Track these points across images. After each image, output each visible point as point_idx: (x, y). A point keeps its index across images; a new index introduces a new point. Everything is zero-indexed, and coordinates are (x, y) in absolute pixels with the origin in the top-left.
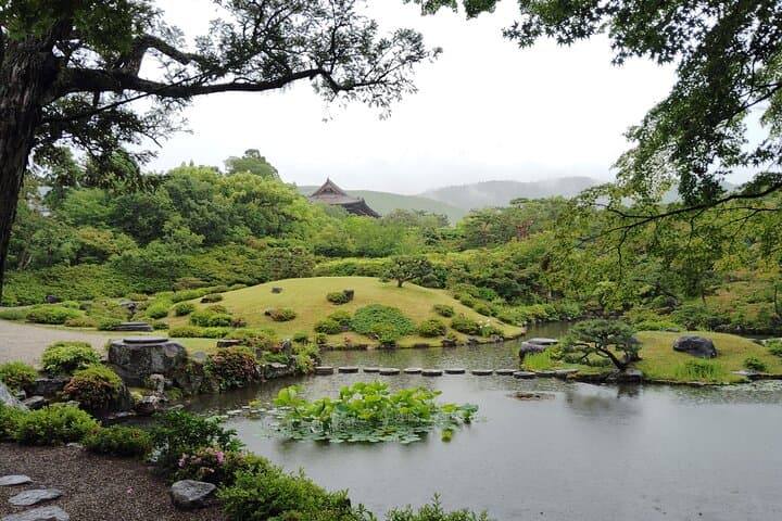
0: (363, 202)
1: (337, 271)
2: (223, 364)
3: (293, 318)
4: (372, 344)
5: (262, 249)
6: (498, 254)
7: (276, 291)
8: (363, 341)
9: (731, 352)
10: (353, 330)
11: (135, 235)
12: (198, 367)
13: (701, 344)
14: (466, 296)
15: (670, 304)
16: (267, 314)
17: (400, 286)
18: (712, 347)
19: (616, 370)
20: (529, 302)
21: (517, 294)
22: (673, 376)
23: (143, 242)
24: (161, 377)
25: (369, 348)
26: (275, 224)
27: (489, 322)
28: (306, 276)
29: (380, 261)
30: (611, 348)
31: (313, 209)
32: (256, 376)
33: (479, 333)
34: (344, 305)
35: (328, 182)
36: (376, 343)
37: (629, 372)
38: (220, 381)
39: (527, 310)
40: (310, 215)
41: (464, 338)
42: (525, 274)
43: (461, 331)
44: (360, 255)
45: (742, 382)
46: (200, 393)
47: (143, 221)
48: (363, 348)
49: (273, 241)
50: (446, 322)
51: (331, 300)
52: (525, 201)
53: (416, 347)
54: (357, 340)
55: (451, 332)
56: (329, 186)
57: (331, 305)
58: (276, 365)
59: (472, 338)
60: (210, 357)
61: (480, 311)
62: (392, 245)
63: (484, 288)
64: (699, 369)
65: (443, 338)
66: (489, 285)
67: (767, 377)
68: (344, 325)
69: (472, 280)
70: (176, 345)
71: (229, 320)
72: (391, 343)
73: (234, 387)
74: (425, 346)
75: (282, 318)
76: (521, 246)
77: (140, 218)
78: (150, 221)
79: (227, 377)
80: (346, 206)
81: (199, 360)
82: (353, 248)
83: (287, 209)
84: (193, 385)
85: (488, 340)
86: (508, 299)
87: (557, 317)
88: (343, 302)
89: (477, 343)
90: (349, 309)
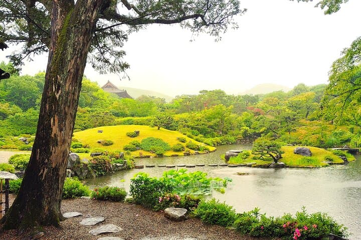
0: (126, 91)
1: (124, 123)
2: (97, 164)
3: (112, 144)
4: (152, 155)
5: (84, 113)
6: (198, 115)
7: (101, 132)
8: (148, 154)
9: (317, 154)
10: (142, 149)
11: (20, 105)
12: (86, 165)
13: (306, 150)
14: (188, 133)
15: (275, 136)
16: (99, 142)
17: (159, 129)
18: (310, 152)
19: (273, 162)
20: (213, 137)
21: (208, 133)
22: (298, 164)
23: (25, 109)
24: (70, 170)
25: (151, 157)
26: (89, 101)
27: (202, 145)
28: (110, 125)
29: (145, 118)
30: (271, 153)
31: (107, 94)
32: (110, 170)
33: (199, 149)
34: (135, 138)
35: (109, 82)
36: (154, 155)
37: (278, 163)
38: (96, 173)
39: (214, 140)
40: (105, 97)
41: (192, 152)
42: (211, 124)
43: (191, 149)
44: (133, 116)
45: (327, 166)
46: (86, 178)
47: (25, 99)
48: (149, 157)
49: (89, 109)
50: (184, 145)
51: (129, 136)
52: (206, 91)
53: (173, 156)
54: (145, 154)
55: (187, 149)
56: (109, 84)
57: (129, 138)
58: (118, 165)
59: (196, 151)
60: (90, 161)
61: (197, 140)
62: (147, 111)
63: (193, 130)
64: (309, 161)
65: (184, 152)
66: (195, 129)
67: (335, 164)
68: (137, 147)
69: (188, 127)
70: (75, 155)
71: (81, 145)
72: (161, 154)
73: (102, 175)
74: (177, 156)
75: (107, 144)
76: (209, 111)
77: (23, 97)
78: (28, 99)
79: (99, 170)
80: (118, 93)
81: (86, 162)
82: (128, 112)
83: (95, 94)
84: (84, 174)
85: (204, 152)
86: (205, 135)
87: (225, 143)
88: (134, 137)
89: (199, 154)
90: (138, 140)
